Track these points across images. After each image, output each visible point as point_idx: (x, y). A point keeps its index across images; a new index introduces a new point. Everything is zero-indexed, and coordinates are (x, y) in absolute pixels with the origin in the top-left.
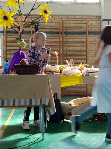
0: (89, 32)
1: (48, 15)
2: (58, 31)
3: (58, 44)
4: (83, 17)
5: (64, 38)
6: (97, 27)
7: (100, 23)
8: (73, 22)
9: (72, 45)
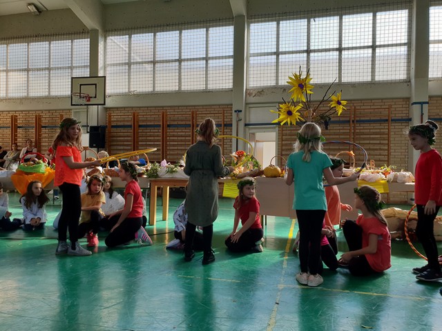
0: (392, 120)
1: (341, 107)
2: (348, 119)
3: (348, 137)
4: (384, 101)
5: (357, 128)
6: (404, 112)
7: (409, 106)
8: (369, 107)
9: (368, 136)
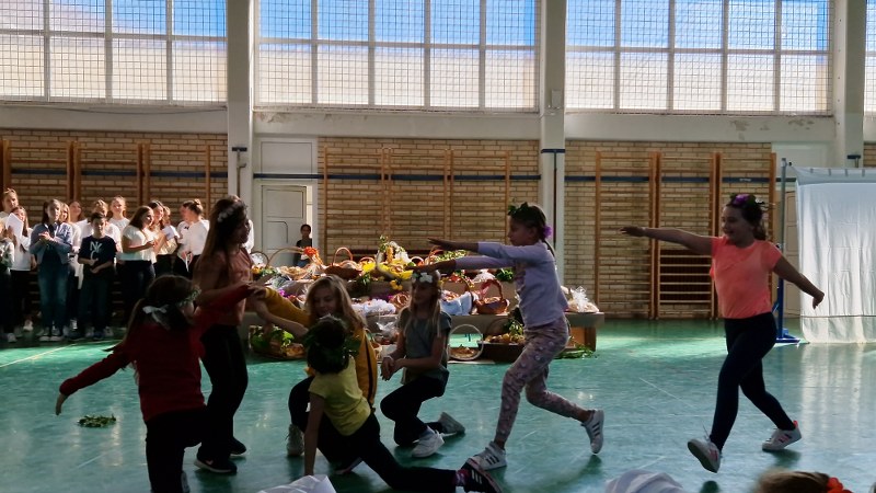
0: (512, 177)
2: (441, 173)
3: (442, 204)
4: (499, 143)
5: (455, 189)
6: (531, 163)
7: (537, 155)
9: (475, 204)
